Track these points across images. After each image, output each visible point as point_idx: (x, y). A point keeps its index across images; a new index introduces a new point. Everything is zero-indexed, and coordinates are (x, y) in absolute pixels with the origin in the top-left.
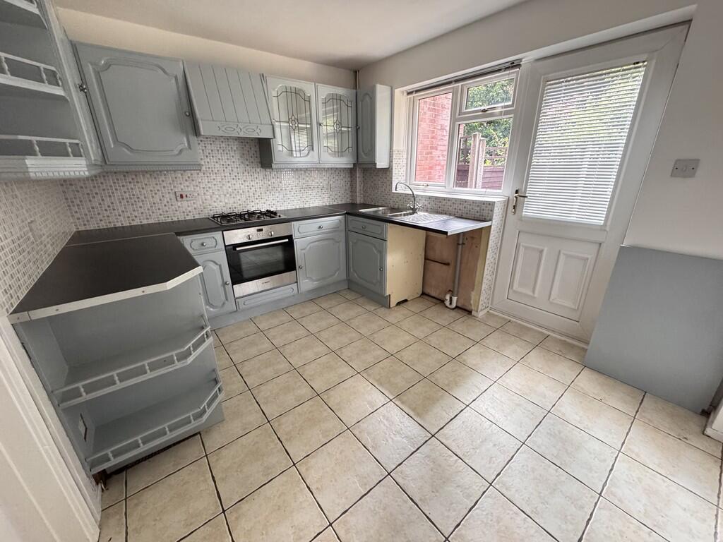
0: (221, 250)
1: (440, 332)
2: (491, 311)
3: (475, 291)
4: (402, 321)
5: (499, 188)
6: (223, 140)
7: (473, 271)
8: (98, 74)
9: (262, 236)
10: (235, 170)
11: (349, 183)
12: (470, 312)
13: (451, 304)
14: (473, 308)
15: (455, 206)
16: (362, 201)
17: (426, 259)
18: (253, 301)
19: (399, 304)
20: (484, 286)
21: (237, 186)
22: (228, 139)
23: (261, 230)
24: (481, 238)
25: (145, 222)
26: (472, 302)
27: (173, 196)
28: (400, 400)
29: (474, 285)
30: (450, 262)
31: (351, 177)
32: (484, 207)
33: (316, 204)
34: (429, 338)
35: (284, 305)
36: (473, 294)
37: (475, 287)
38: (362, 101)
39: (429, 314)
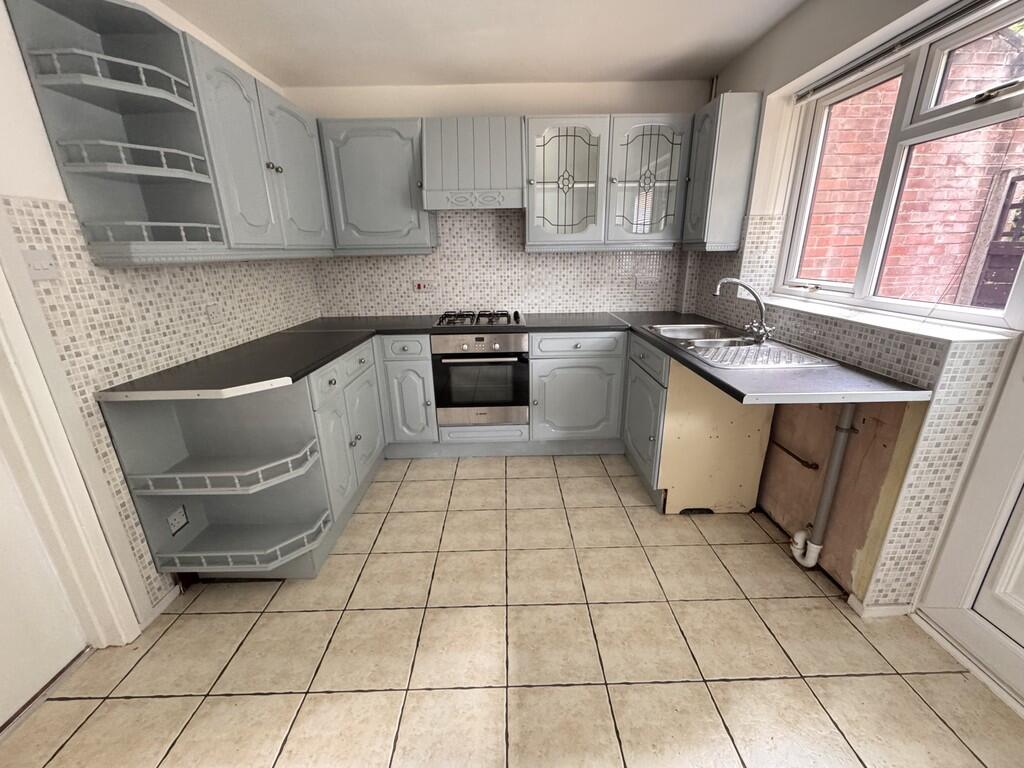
0: (426, 359)
1: (727, 607)
2: (915, 618)
3: (865, 548)
4: (666, 548)
5: (1001, 305)
6: (475, 214)
7: (867, 503)
8: (337, 150)
9: (481, 348)
10: (487, 254)
11: (675, 278)
12: (844, 595)
13: (804, 555)
14: (854, 588)
15: (847, 339)
16: (693, 310)
17: (773, 440)
18: (461, 435)
19: (687, 512)
20: (888, 549)
21: (487, 277)
22: (482, 213)
23: (482, 339)
24: (898, 427)
25: (380, 314)
26: (854, 573)
27: (410, 286)
28: (521, 697)
29: (864, 537)
30: (818, 462)
31: (680, 267)
32: (916, 350)
33: (605, 309)
34: (690, 609)
35: (509, 452)
36: (860, 556)
37: (867, 541)
38: (699, 131)
39: (734, 557)
